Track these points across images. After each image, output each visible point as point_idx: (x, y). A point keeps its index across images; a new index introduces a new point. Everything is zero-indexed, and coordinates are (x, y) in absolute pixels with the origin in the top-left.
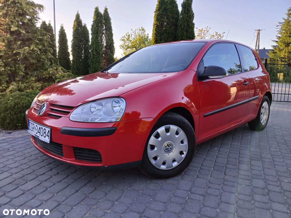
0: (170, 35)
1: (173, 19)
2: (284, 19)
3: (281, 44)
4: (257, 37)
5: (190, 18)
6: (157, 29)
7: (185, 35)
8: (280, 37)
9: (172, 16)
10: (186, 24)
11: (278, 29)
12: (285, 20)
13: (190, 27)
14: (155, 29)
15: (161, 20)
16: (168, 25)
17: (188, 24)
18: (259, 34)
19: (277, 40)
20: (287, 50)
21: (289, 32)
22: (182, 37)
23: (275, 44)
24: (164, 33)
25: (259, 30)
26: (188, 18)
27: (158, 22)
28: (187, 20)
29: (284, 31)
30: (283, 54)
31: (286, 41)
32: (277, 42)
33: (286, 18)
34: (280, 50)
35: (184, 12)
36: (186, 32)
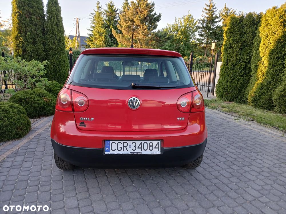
0: (38, 27)
1: (39, 9)
2: (94, 10)
3: (96, 33)
4: (76, 25)
5: (58, 11)
6: (20, 19)
7: (56, 29)
8: (94, 27)
9: (37, 6)
10: (56, 18)
11: (91, 20)
12: (96, 12)
13: (60, 21)
14: (17, 18)
15: (24, 8)
16: (34, 15)
17: (57, 18)
18: (78, 22)
19: (91, 29)
20: (101, 40)
21: (101, 24)
22: (53, 31)
23: (91, 33)
24: (30, 25)
25: (78, 19)
26: (57, 12)
27: (20, 10)
28: (56, 14)
29: (96, 22)
30: (99, 42)
31: (100, 31)
32: (91, 31)
33: (96, 11)
34: (96, 39)
35: (52, 4)
36: (56, 26)
